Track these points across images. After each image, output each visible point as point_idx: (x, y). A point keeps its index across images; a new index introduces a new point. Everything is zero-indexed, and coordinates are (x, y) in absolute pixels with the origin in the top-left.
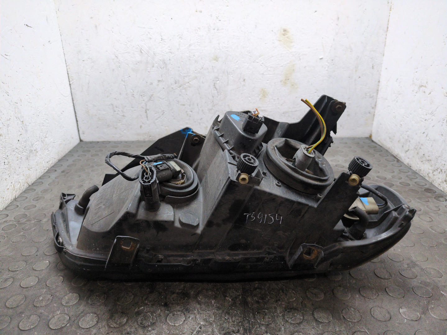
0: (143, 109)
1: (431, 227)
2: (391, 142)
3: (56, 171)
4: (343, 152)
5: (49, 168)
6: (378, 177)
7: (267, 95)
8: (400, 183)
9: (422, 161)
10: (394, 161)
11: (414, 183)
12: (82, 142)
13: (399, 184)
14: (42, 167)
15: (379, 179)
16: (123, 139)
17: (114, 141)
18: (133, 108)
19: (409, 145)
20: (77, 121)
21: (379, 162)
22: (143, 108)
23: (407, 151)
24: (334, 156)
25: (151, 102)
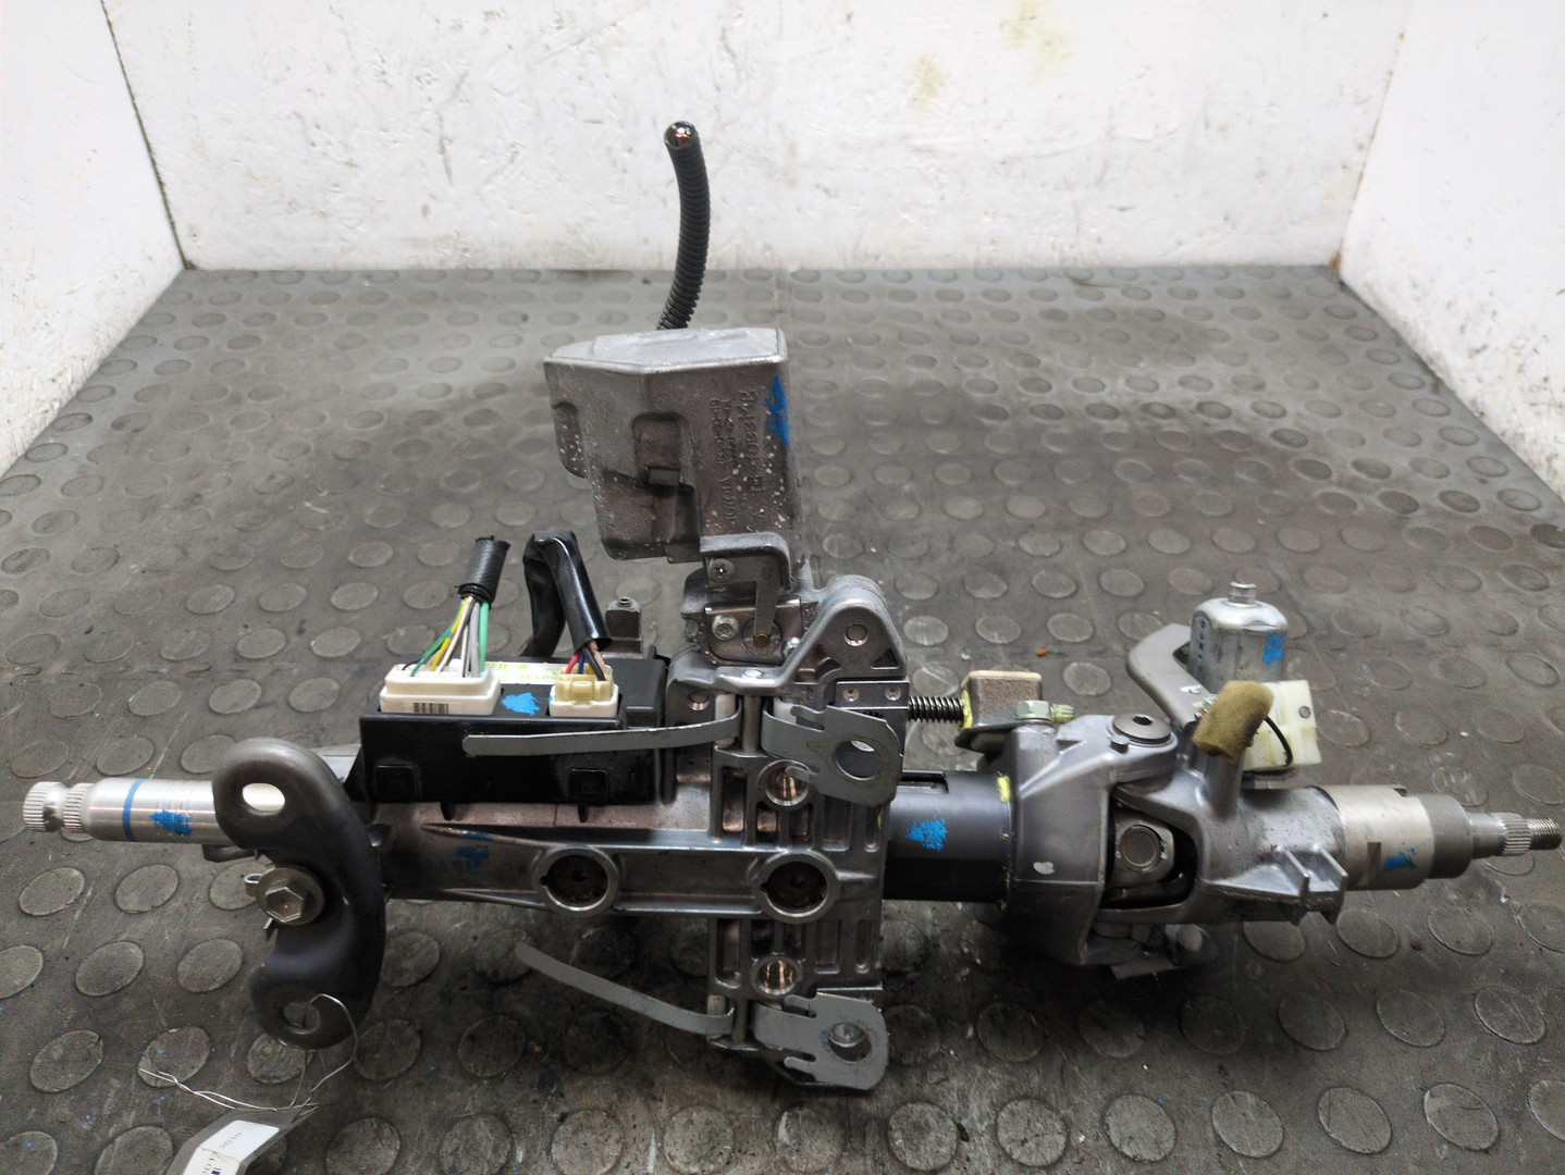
0: (429, 136)
1: (1553, 710)
2: (1418, 299)
3: (89, 418)
4: (1226, 338)
5: (61, 403)
6: (1358, 465)
7: (942, 84)
8: (1443, 496)
9: (1534, 401)
10: (1423, 384)
11: (1494, 498)
12: (191, 274)
13: (1439, 503)
14: (32, 405)
15: (1363, 476)
16: (360, 259)
17: (320, 267)
18: (386, 131)
19: (1490, 329)
20: (161, 184)
21: (1364, 389)
22: (428, 131)
23: (1478, 351)
24: (1193, 360)
25: (461, 104)
